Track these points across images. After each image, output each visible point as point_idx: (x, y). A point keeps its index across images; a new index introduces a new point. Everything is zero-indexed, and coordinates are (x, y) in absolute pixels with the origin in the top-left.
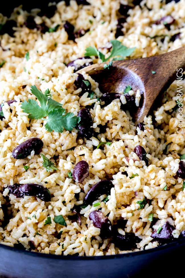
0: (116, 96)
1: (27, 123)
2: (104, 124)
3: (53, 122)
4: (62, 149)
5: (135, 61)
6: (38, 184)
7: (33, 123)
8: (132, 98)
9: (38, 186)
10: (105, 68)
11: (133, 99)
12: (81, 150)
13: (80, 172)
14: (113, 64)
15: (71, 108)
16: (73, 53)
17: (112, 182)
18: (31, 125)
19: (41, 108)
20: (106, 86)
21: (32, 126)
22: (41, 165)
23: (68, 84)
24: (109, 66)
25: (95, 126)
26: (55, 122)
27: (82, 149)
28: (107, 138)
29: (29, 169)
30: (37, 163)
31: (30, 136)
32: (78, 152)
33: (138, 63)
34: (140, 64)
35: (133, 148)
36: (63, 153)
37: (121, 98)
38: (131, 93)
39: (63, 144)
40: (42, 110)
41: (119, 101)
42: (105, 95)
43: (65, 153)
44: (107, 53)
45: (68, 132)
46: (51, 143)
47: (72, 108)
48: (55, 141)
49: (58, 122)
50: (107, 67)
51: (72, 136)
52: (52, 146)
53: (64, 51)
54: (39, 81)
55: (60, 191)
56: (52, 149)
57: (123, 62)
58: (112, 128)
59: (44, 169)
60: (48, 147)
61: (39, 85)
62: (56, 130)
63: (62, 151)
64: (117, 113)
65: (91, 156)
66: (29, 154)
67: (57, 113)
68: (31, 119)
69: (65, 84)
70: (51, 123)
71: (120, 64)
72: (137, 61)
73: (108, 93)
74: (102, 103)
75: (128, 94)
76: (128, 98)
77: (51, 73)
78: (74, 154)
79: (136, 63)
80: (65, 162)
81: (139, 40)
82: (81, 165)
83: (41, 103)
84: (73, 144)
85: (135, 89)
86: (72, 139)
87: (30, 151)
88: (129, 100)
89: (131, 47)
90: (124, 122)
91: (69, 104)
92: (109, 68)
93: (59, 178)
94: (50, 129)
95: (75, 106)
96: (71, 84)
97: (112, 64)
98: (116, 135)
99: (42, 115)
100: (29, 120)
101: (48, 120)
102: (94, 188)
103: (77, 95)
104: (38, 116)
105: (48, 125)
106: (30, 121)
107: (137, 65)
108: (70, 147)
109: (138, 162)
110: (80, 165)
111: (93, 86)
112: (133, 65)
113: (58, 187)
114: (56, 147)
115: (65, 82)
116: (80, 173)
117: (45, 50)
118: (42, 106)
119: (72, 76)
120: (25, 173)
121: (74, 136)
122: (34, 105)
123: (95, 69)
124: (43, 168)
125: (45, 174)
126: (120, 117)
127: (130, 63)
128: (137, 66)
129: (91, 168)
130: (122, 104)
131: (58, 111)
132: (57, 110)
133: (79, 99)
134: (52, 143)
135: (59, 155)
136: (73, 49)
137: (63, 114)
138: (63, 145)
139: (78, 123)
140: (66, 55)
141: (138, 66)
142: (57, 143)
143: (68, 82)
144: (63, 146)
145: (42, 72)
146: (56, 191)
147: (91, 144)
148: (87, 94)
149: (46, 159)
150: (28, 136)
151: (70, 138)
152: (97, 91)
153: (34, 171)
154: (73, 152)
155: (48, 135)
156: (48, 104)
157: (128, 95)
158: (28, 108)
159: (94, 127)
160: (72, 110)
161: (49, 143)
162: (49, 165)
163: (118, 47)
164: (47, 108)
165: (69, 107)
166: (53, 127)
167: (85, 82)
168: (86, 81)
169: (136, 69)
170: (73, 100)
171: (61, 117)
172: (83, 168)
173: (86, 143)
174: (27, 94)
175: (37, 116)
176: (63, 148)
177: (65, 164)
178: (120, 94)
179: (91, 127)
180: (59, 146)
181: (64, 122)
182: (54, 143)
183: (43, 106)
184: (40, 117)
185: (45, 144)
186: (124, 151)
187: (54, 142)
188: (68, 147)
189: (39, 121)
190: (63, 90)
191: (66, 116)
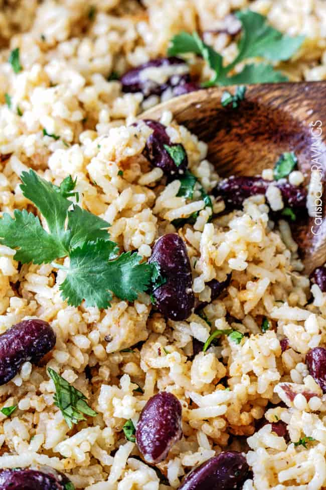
0: (255, 187)
1: (11, 274)
2: (222, 278)
3: (84, 277)
4: (109, 350)
5: (307, 89)
6: (41, 470)
7: (28, 272)
8: (299, 194)
9: (40, 478)
10: (225, 104)
11: (301, 198)
12: (160, 354)
13: (158, 432)
14: (247, 92)
15: (134, 233)
16: (138, 42)
17: (245, 459)
18: (24, 277)
19: (50, 236)
20: (225, 151)
21: (26, 280)
22: (50, 400)
23: (124, 159)
24: (235, 98)
25: (198, 286)
26: (88, 277)
27: (162, 352)
28: (231, 313)
29: (16, 415)
30: (39, 393)
31: (21, 312)
32: (151, 358)
33: (315, 95)
34: (322, 98)
35: (304, 351)
36: (111, 359)
37: (267, 194)
38: (296, 178)
39: (110, 337)
40: (52, 241)
41: (263, 201)
42: (224, 183)
43: (118, 358)
44: (228, 45)
45: (123, 305)
46: (79, 333)
47: (137, 232)
48: (90, 327)
49: (98, 276)
50: (230, 100)
51: (136, 315)
52: (82, 342)
53: (114, 37)
54: (47, 143)
55: (103, 482)
56: (82, 351)
57: (275, 90)
58: (244, 288)
59: (57, 411)
60: (70, 345)
61: (44, 153)
62: (92, 299)
63: (108, 355)
64: (260, 247)
65: (187, 374)
66: (18, 371)
67: (96, 254)
68: (23, 262)
69: (118, 160)
70: (77, 279)
71: (267, 93)
72: (313, 89)
73: (232, 177)
74: (217, 208)
75: (288, 182)
76: (287, 193)
77: (78, 116)
78: (140, 361)
79: (312, 95)
80: (115, 396)
81: (313, 13)
82: (161, 410)
83: (51, 222)
84: (137, 335)
85: (305, 166)
86: (136, 323)
87: (18, 364)
88: (290, 200)
89: (292, 31)
90: (278, 267)
91: (128, 220)
92: (235, 105)
93: (100, 443)
94: (74, 299)
95: (143, 227)
96: (134, 158)
97: (243, 94)
98: (255, 307)
99: (53, 253)
100: (17, 264)
101: (68, 270)
102: (198, 482)
103: (149, 187)
104: (44, 257)
105: (69, 287)
106: (19, 269)
107: (312, 99)
108: (131, 342)
109: (319, 399)
110: (158, 410)
111: (191, 155)
112: (301, 101)
113: (97, 469)
114: (92, 346)
115: (117, 153)
116: (157, 436)
117: (63, 35)
118: (52, 232)
119: (136, 136)
120: (5, 423)
121: (141, 316)
122: (30, 227)
123: (198, 106)
124: (56, 408)
125: (58, 428)
126: (267, 256)
127: (294, 93)
128: (314, 102)
129: (188, 412)
130: (271, 210)
131: (96, 247)
132: (94, 246)
133: (155, 200)
134: (81, 332)
135: (100, 364)
136: (136, 29)
137: (111, 254)
138: (112, 339)
139: (154, 279)
140: (117, 49)
141: (315, 105)
142: (94, 335)
143: (123, 154)
144: (109, 341)
145: (54, 114)
146: (92, 480)
147: (187, 334)
148: (176, 185)
149: (62, 386)
150: (14, 310)
151: (130, 322)
152: (204, 171)
153: (29, 417)
154: (138, 356)
155: (70, 313)
156: (69, 228)
157: (288, 186)
158: (15, 234)
159: (197, 289)
160: (135, 240)
161: (73, 334)
162: (71, 404)
163: (259, 32)
164: (68, 238)
165: (127, 227)
166: (82, 291)
167: (171, 150)
168: (175, 148)
169: (311, 112)
170: (139, 207)
171: (106, 262)
172: (166, 420)
173: (173, 330)
174: (11, 181)
175: (39, 255)
176: (110, 348)
177: (116, 402)
178: (267, 181)
179: (189, 290)
180: (100, 342)
181: (114, 278)
182: (86, 334)
183: (54, 230)
184: (48, 260)
185: (62, 337)
186: (279, 360)
187: (86, 330)
188: (123, 343)
189: (45, 268)
190: (110, 179)
191: (119, 260)
